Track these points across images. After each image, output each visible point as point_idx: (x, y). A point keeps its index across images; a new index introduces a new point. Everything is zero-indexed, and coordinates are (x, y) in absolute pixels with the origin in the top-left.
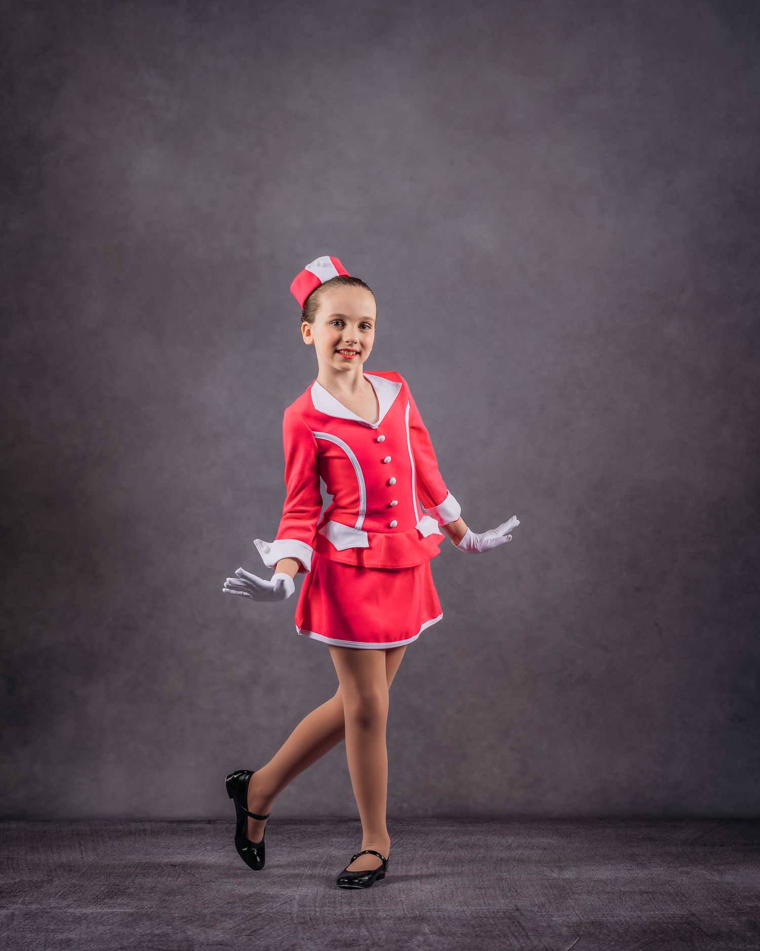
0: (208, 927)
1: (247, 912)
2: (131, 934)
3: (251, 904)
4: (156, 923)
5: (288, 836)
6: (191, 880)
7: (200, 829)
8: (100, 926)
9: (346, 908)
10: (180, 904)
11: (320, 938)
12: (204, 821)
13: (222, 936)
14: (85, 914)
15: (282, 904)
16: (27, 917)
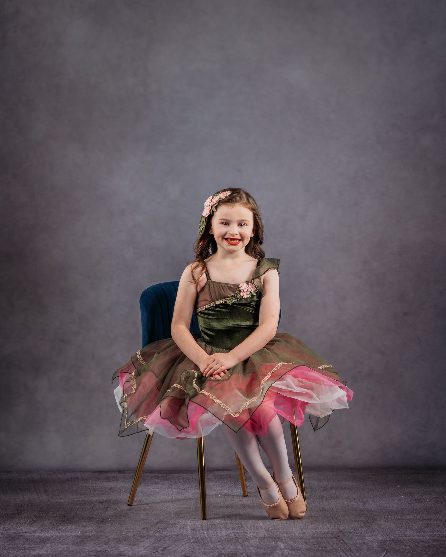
0: (133, 545)
1: (157, 534)
2: (82, 551)
3: (159, 528)
4: (97, 543)
5: (175, 481)
6: (115, 513)
7: (114, 477)
8: (59, 545)
9: (224, 532)
10: (111, 529)
11: (211, 553)
12: (116, 471)
13: (144, 551)
14: (48, 537)
15: (180, 529)
16: (8, 539)
